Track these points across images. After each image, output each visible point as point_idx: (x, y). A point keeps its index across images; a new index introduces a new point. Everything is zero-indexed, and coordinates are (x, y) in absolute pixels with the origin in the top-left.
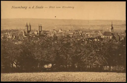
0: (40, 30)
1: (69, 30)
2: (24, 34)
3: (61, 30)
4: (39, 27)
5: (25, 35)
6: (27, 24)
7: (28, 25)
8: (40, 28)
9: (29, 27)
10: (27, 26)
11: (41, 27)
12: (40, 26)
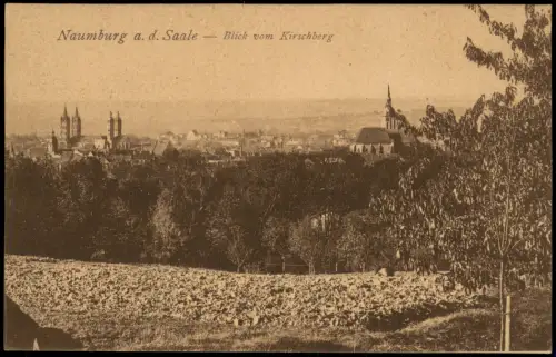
0: (116, 134)
1: (226, 134)
2: (50, 148)
3: (195, 132)
4: (112, 121)
5: (57, 152)
6: (66, 112)
7: (71, 114)
8: (116, 125)
9: (76, 124)
10: (66, 118)
11: (120, 121)
12: (115, 116)
